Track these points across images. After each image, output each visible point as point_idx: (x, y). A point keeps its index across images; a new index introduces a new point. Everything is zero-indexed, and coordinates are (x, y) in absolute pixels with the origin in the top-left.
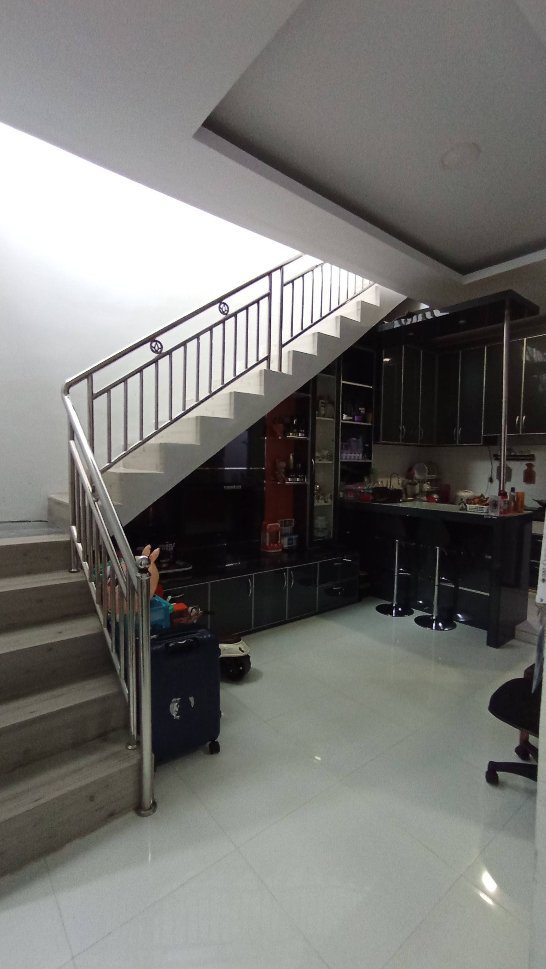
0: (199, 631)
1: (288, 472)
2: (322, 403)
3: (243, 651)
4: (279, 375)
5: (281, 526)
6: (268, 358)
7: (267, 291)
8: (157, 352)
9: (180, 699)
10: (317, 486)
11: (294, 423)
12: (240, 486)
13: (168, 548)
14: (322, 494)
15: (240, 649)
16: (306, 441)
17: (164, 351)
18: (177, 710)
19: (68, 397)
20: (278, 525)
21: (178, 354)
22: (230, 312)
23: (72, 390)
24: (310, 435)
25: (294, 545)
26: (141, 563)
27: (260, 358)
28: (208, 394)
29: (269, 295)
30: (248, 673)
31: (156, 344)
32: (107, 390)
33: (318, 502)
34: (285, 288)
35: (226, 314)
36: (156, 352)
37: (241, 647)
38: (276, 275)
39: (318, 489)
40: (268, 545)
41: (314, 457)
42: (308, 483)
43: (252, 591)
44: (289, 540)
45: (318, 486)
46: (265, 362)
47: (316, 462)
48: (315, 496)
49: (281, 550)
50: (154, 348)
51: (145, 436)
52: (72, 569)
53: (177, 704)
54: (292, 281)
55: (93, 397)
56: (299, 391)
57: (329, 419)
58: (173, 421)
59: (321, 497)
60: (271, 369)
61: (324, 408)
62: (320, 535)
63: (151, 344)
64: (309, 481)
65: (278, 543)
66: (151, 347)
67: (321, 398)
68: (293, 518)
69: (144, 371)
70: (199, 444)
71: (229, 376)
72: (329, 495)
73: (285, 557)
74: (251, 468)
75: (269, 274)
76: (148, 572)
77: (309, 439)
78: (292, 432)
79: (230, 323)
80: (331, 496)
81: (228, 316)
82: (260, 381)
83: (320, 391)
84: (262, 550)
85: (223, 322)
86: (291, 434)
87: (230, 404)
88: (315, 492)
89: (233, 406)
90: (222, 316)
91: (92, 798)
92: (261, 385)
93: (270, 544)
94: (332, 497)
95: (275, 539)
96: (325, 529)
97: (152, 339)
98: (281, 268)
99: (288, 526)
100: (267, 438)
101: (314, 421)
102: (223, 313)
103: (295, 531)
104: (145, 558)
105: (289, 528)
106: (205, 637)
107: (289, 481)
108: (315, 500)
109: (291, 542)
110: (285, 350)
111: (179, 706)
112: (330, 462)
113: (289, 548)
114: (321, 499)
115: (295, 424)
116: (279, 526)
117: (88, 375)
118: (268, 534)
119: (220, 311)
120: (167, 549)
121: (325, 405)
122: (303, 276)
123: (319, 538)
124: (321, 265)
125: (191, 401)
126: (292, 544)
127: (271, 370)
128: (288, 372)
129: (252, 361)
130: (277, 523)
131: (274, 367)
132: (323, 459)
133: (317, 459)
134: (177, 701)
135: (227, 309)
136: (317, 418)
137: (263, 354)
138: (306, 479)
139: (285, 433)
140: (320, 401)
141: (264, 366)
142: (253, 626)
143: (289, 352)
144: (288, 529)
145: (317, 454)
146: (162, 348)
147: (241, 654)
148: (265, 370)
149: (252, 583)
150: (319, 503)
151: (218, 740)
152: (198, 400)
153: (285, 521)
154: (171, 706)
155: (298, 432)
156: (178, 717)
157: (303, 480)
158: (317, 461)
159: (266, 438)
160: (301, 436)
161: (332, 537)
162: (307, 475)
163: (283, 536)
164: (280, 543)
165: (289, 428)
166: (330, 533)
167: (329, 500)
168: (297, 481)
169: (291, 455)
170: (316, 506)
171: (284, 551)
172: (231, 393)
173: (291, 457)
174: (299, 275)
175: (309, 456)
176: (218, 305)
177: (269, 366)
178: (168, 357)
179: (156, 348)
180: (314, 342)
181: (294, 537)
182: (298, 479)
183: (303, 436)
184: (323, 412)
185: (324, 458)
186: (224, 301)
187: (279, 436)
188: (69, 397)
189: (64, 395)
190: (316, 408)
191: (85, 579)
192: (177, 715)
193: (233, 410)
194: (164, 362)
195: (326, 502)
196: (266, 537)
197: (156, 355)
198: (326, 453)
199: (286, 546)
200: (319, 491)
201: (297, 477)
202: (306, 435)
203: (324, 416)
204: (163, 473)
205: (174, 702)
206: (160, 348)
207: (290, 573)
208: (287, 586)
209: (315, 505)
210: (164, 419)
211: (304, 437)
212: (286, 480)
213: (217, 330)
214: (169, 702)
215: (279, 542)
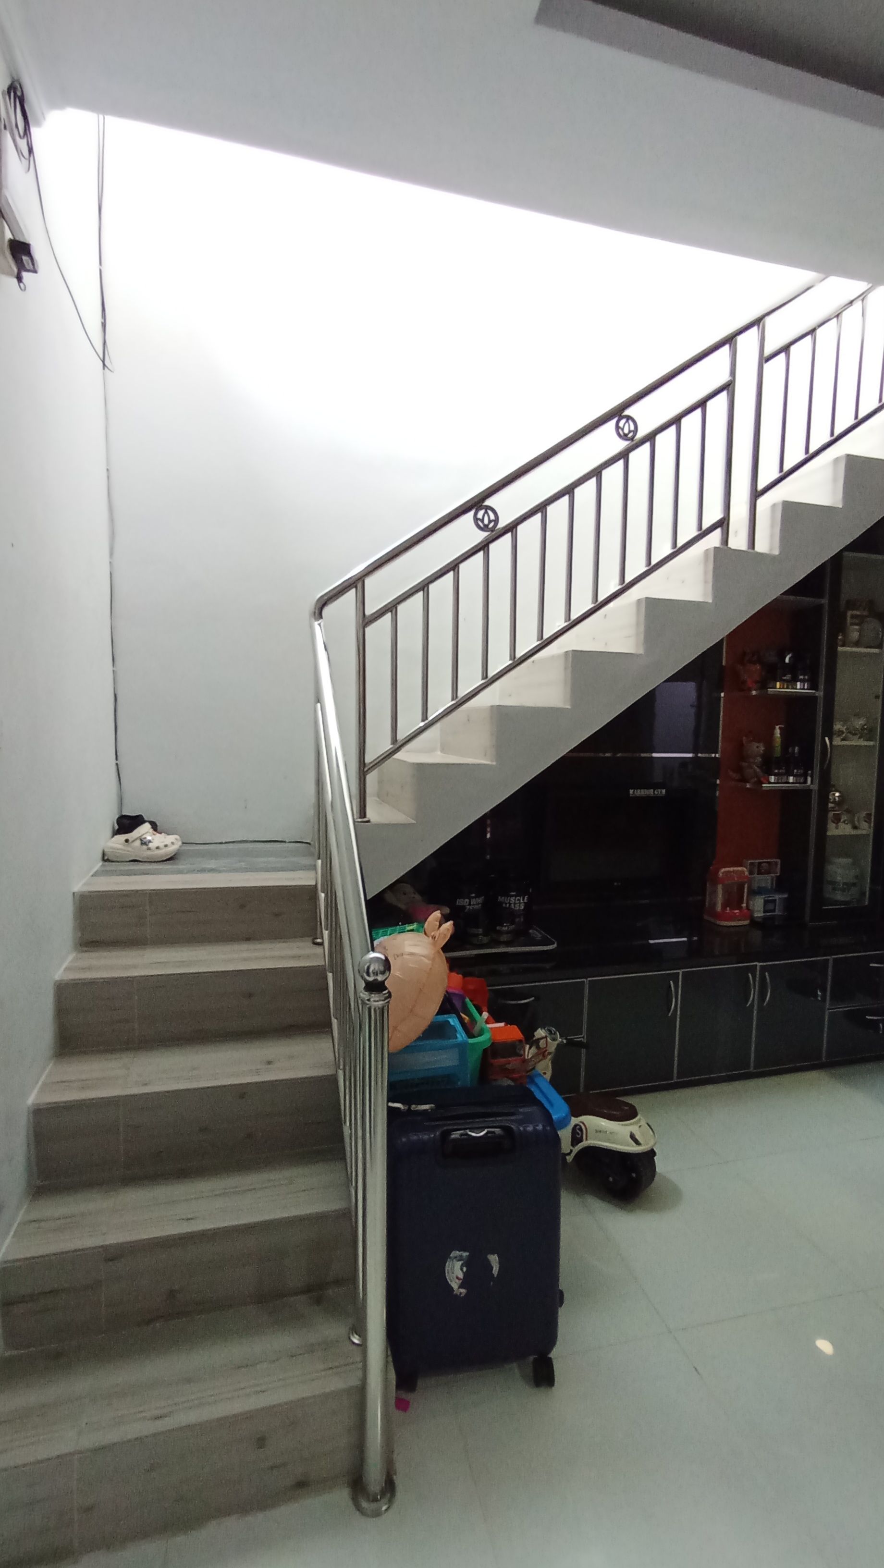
0: (521, 1110)
1: (769, 765)
2: (853, 617)
3: (637, 1143)
4: (750, 555)
5: (751, 873)
6: (723, 524)
7: (725, 378)
8: (486, 529)
9: (467, 1254)
10: (834, 794)
11: (787, 660)
12: (664, 791)
13: (515, 904)
14: (848, 811)
15: (632, 1137)
16: (814, 698)
17: (502, 524)
18: (461, 1276)
19: (319, 625)
20: (743, 872)
21: (529, 530)
22: (640, 434)
23: (326, 611)
24: (822, 687)
25: (777, 913)
26: (368, 968)
27: (706, 524)
28: (590, 606)
29: (729, 387)
30: (651, 1185)
31: (486, 512)
32: (392, 608)
33: (837, 828)
34: (767, 366)
35: (632, 439)
36: (484, 528)
37: (634, 1132)
38: (748, 343)
39: (837, 799)
40: (719, 908)
41: (829, 731)
42: (815, 787)
43: (676, 1003)
44: (766, 902)
45: (837, 794)
46: (718, 532)
47: (835, 743)
48: (831, 814)
49: (747, 922)
50: (482, 520)
51: (462, 692)
52: (317, 938)
53: (460, 1263)
54: (786, 349)
55: (366, 621)
56: (794, 590)
57: (869, 650)
58: (517, 663)
59: (844, 818)
60: (730, 545)
61: (857, 627)
62: (839, 896)
63: (476, 514)
64: (817, 781)
65: (742, 907)
66: (476, 519)
67: (851, 604)
68: (779, 859)
69: (462, 566)
70: (569, 707)
71: (636, 566)
72: (864, 814)
73: (757, 936)
74: (700, 755)
75: (730, 340)
76: (386, 988)
77: (820, 694)
78: (781, 680)
79: (640, 457)
80: (869, 815)
81: (634, 442)
82: (706, 573)
83: (850, 588)
84: (706, 917)
85: (624, 455)
86: (778, 684)
87: (638, 624)
88: (830, 805)
89: (642, 628)
90: (623, 444)
91: (261, 1442)
92: (706, 582)
93: (724, 906)
94: (870, 819)
95: (734, 899)
96: (854, 884)
97: (477, 504)
98: (758, 322)
99: (768, 872)
100: (724, 695)
101: (833, 655)
102: (624, 437)
103: (780, 885)
104: (378, 958)
105: (768, 877)
106: (530, 1128)
107: (770, 783)
108: (829, 821)
109: (770, 906)
110: (763, 503)
111: (465, 1269)
112: (872, 743)
113: (765, 919)
114: (844, 822)
115: (788, 664)
116: (747, 873)
117: (357, 583)
118: (720, 888)
119: (619, 435)
120: (512, 906)
121: (860, 620)
122: (812, 332)
123: (836, 902)
124: (863, 296)
125: (555, 622)
126: (774, 911)
127: (730, 548)
128: (771, 549)
129: (687, 532)
130: (741, 866)
131: (738, 541)
132: (851, 736)
133: (839, 736)
134: (461, 1256)
135: (632, 428)
136: (840, 649)
137: (713, 514)
138: (809, 779)
139: (764, 685)
140: (849, 613)
141: (714, 539)
142: (675, 1075)
143: (774, 506)
144: (766, 881)
145: (838, 726)
146: (496, 521)
147: (633, 1148)
148: (715, 548)
149: (677, 992)
150: (838, 830)
151: (551, 1355)
152: (570, 619)
153: (760, 863)
154: (447, 1267)
155: (795, 680)
156: (463, 1291)
157: (802, 780)
158: (837, 741)
159: (722, 695)
160: (800, 689)
161: (867, 903)
162: (812, 769)
163: (753, 893)
164: (748, 907)
165: (773, 673)
166: (864, 894)
167: (865, 825)
168: (789, 783)
169: (777, 727)
170: (834, 837)
171: (754, 923)
172: (639, 601)
173: (778, 732)
174: (804, 332)
175: (819, 731)
176: (613, 422)
177: (725, 540)
178: (508, 536)
179: (486, 521)
180: (835, 480)
181: (777, 897)
182: (791, 779)
183: (806, 687)
184: (855, 635)
185: (855, 734)
186: (627, 412)
187: (750, 690)
188: (322, 624)
189: (313, 619)
190: (838, 626)
191: (323, 964)
192: (460, 1287)
193: (642, 636)
194: (501, 548)
195: (855, 827)
196: (715, 892)
197: (485, 534)
198: (859, 723)
199: (759, 914)
200: (840, 803)
201: (789, 773)
202: (814, 686)
203: (857, 644)
204: (494, 763)
205: (456, 1257)
206: (493, 521)
207: (763, 979)
208: (756, 1002)
209: (829, 833)
210: (499, 661)
211: (807, 689)
212: (762, 779)
213: (613, 476)
214: (445, 1258)
215: (744, 905)
